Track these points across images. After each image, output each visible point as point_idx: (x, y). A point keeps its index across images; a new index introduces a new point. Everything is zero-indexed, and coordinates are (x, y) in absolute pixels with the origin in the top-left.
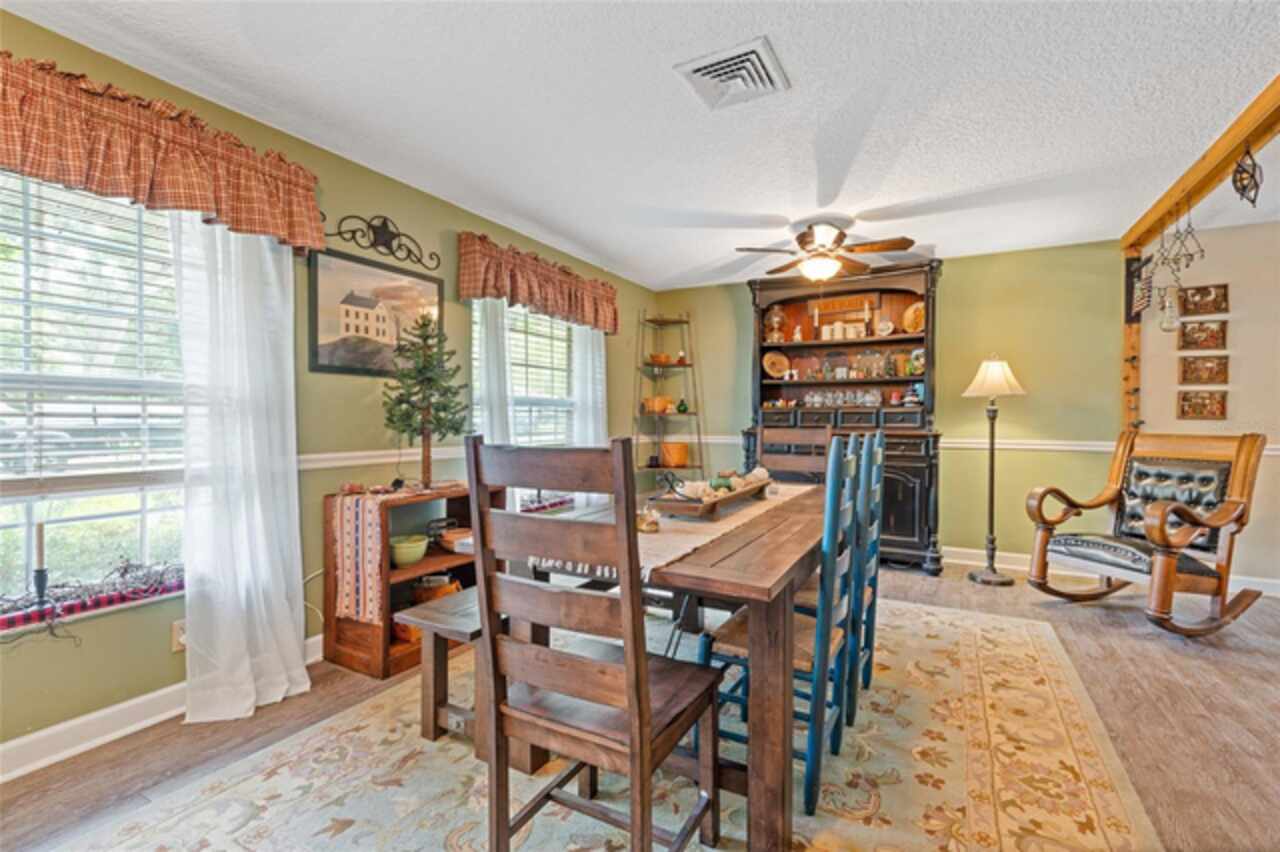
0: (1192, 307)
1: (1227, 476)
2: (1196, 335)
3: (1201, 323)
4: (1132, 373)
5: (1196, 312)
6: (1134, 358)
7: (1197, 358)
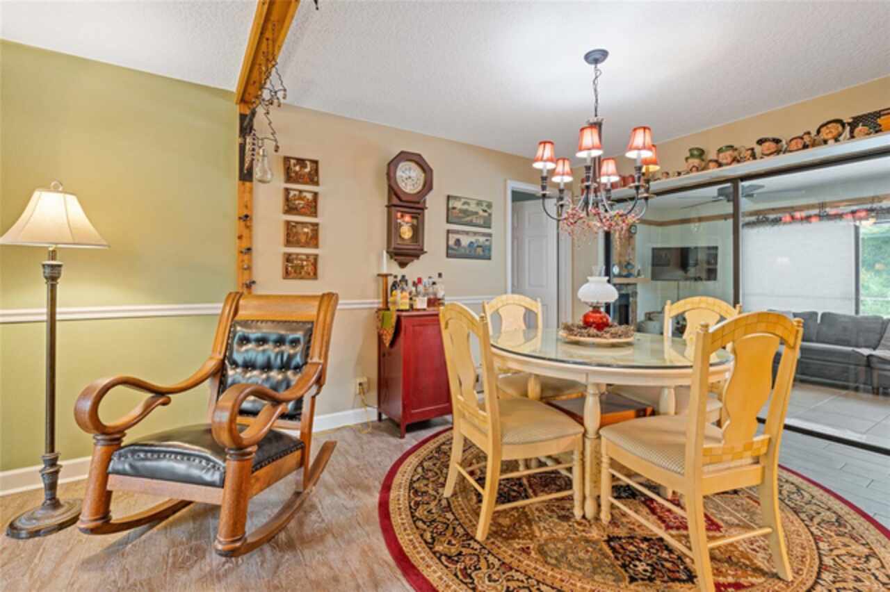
0: (293, 175)
1: (311, 335)
2: (297, 202)
3: (301, 192)
4: (245, 233)
5: (296, 181)
6: (247, 216)
7: (297, 223)
